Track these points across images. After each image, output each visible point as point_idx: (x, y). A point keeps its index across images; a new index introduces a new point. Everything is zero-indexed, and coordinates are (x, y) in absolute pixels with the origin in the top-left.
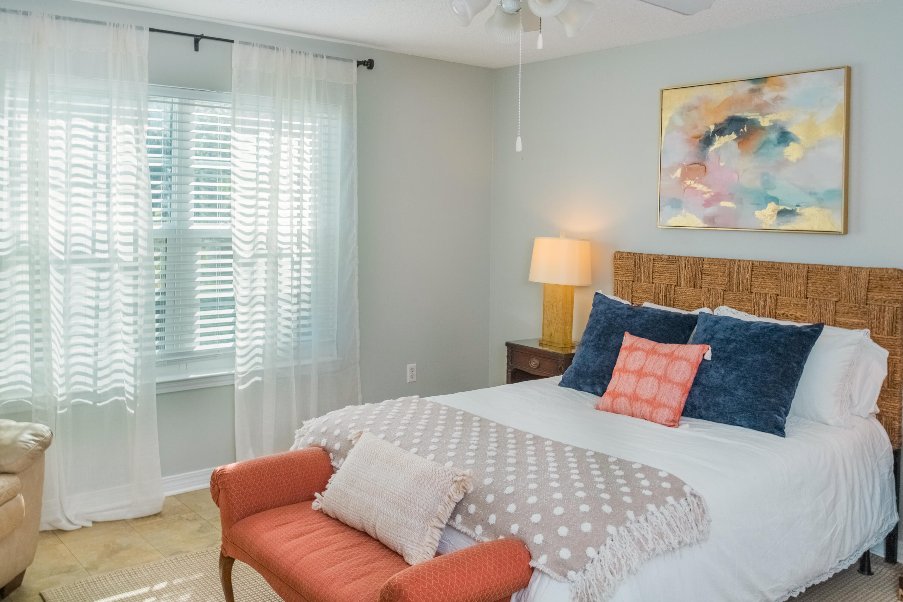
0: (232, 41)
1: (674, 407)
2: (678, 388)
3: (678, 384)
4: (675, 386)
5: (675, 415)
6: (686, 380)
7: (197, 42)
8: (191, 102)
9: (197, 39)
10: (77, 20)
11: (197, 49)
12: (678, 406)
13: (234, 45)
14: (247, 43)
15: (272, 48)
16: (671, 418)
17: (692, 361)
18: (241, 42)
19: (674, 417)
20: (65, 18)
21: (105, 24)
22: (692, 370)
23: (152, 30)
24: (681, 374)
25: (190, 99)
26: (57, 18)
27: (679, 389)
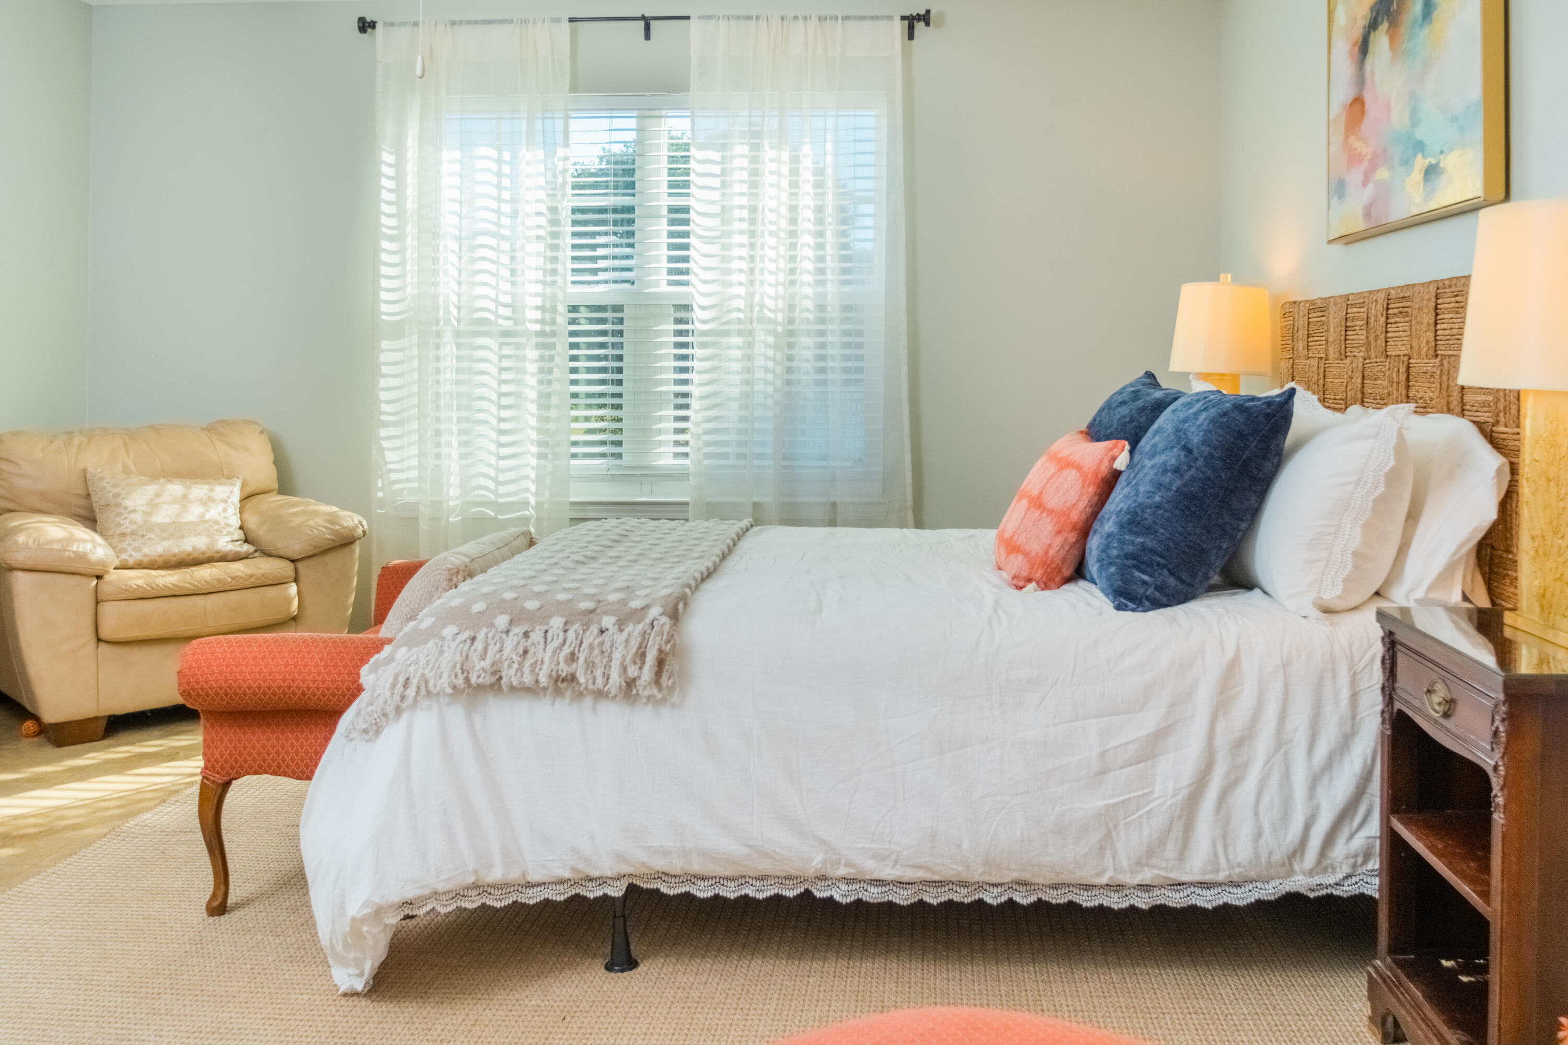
0: (688, 18)
1: (1033, 554)
2: (1049, 519)
3: (1051, 512)
4: (1045, 515)
5: (1031, 568)
6: (1068, 504)
7: (647, 28)
8: (655, 113)
9: (647, 21)
10: (476, 22)
11: (647, 37)
12: (1041, 553)
13: (692, 22)
14: (710, 17)
15: (749, 18)
16: (1024, 573)
17: (1086, 469)
18: (699, 17)
19: (1030, 573)
20: (461, 22)
21: (511, 21)
22: (1083, 487)
23: (572, 20)
24: (1062, 492)
25: (650, 110)
26: (453, 23)
27: (1051, 521)
